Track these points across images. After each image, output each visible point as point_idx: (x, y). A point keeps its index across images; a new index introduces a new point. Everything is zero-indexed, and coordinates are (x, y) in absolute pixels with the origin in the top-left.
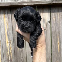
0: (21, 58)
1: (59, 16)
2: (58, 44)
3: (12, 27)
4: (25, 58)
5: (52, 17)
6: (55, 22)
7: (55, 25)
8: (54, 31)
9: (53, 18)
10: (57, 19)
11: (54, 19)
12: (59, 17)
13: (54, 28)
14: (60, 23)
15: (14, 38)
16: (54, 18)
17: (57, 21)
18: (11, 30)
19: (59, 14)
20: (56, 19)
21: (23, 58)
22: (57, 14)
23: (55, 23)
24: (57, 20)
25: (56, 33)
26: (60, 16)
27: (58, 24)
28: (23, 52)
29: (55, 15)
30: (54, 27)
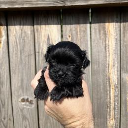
0: (3, 120)
1: (79, 33)
4: (10, 119)
5: (66, 35)
9: (68, 37)
11: (70, 39)
12: (80, 35)
19: (80, 29)
21: (6, 119)
22: (76, 29)
24: (76, 40)
26: (82, 33)
28: (5, 108)
29: (71, 30)
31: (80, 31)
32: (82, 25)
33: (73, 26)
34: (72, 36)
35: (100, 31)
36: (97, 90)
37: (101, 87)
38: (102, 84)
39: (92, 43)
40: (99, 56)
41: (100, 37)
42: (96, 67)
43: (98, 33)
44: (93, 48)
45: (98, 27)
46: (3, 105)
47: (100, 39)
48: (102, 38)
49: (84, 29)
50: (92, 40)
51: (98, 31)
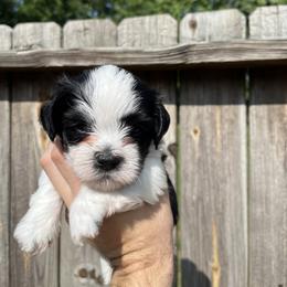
1: (218, 125)
2: (216, 270)
3: (10, 158)
5: (187, 129)
6: (197, 155)
7: (199, 167)
8: (194, 198)
9: (192, 133)
10: (208, 138)
11: (196, 138)
12: (222, 129)
13: (196, 182)
14: (227, 159)
15: (15, 209)
16: (196, 132)
17: (208, 151)
18: (4, 174)
19: (222, 117)
20: (202, 138)
22: (212, 115)
23: (199, 160)
24: (211, 142)
25: (203, 208)
26: (226, 126)
27: (214, 162)
28: (43, 285)
30: (196, 177)
31: (221, 121)
32: (226, 107)
33: (206, 109)
34: (202, 132)
35: (270, 122)
36: (262, 270)
37: (273, 263)
38: (275, 255)
39: (252, 151)
40: (267, 183)
41: (272, 137)
42: (259, 210)
43: (265, 127)
44: (252, 163)
45: (266, 113)
46: (41, 279)
47: (272, 142)
48: (276, 139)
49: (232, 116)
50: (252, 144)
51: (265, 121)
